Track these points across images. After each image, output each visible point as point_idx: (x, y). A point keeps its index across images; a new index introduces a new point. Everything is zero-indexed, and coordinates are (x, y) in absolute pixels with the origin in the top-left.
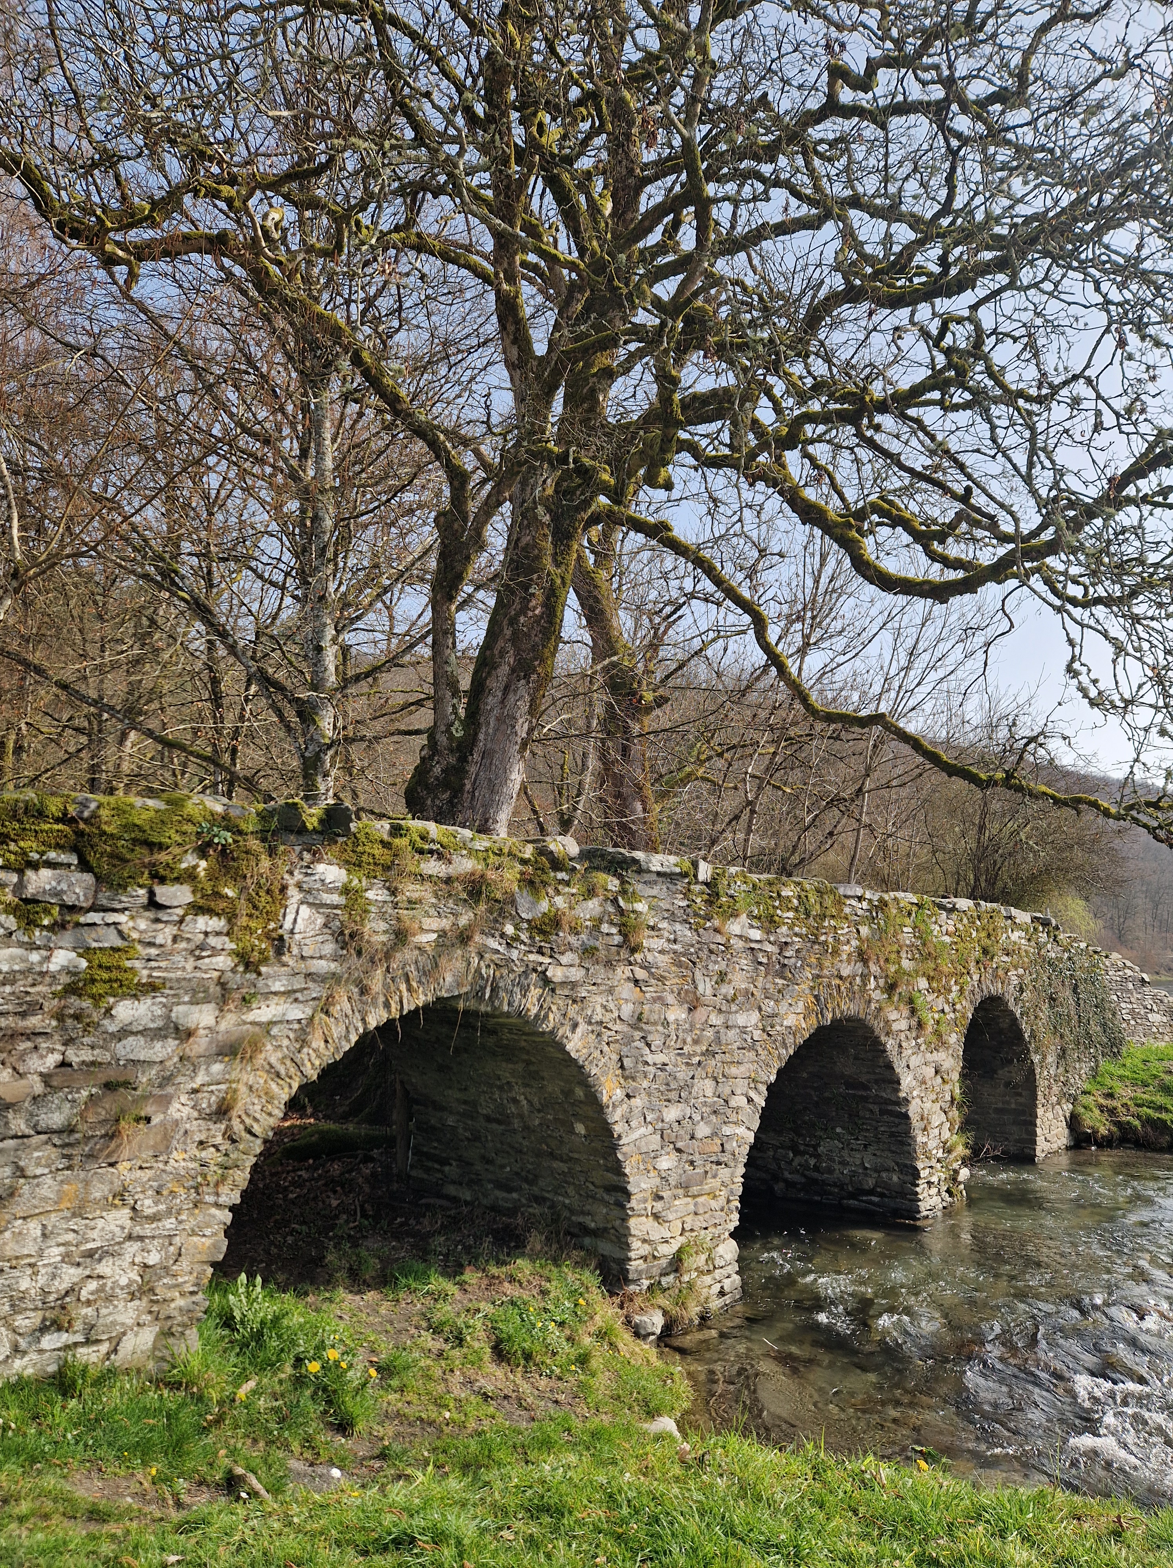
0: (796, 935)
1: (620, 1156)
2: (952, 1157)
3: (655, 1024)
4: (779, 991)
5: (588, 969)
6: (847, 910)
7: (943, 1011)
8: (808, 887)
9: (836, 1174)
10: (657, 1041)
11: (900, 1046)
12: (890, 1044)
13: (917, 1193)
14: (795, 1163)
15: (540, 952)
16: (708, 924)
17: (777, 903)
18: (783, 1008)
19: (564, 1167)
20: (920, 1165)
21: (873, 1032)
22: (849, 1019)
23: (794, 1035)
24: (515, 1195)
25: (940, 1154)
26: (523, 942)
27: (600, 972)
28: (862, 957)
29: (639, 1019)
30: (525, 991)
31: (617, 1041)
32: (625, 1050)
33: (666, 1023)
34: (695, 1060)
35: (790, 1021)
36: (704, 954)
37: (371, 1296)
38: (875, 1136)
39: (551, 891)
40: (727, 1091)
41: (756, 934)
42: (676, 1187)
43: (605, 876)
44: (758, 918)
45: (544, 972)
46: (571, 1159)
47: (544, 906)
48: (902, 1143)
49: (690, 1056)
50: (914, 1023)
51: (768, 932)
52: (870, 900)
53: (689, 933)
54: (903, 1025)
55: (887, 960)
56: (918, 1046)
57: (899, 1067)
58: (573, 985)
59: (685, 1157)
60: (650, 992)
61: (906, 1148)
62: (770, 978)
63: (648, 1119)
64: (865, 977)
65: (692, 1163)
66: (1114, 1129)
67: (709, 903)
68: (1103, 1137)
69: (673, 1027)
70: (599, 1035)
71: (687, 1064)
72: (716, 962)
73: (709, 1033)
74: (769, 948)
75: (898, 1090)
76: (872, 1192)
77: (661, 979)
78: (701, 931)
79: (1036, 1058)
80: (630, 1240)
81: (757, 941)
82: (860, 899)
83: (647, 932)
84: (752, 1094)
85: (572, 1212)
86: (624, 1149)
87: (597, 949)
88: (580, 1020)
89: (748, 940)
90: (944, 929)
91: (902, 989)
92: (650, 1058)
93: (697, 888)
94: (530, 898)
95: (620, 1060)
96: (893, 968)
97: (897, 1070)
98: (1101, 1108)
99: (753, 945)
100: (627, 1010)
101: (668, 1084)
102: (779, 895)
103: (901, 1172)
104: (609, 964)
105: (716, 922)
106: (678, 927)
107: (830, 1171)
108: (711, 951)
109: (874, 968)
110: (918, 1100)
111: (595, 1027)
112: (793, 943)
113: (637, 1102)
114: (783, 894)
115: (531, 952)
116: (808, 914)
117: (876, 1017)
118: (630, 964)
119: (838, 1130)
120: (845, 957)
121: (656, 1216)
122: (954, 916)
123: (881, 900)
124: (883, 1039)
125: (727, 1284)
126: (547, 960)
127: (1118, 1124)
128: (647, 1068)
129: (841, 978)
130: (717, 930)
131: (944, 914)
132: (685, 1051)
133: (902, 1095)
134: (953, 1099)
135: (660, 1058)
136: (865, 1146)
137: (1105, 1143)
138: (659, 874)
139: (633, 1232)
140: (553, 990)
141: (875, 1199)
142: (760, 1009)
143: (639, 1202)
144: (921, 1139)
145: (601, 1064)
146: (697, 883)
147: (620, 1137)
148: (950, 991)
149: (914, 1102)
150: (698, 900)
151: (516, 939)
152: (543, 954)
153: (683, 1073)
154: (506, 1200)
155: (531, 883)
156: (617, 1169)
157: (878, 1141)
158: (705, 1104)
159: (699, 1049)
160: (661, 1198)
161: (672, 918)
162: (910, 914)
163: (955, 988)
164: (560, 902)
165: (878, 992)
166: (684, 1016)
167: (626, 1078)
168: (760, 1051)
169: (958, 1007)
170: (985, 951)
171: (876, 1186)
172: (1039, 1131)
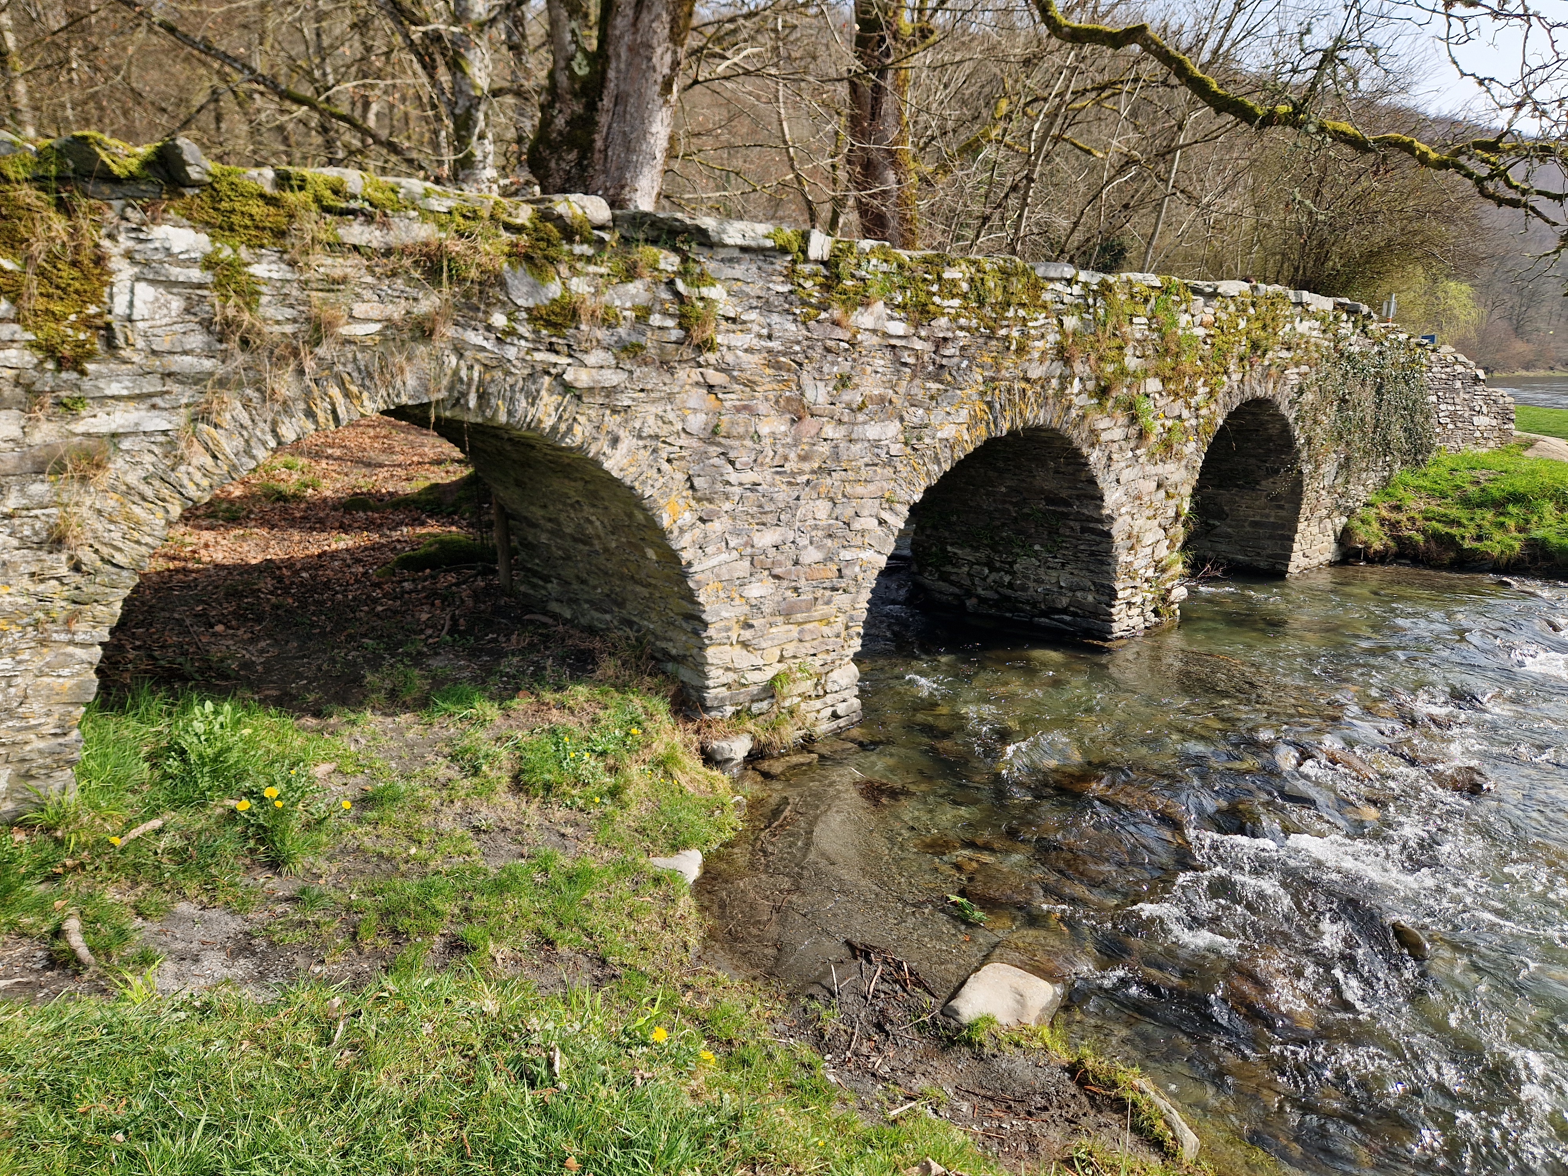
0: (961, 328)
1: (691, 584)
2: (1166, 576)
3: (741, 437)
4: (932, 398)
5: (631, 372)
6: (1047, 296)
7: (1179, 417)
8: (988, 267)
9: (1031, 592)
10: (744, 458)
11: (1110, 458)
12: (1095, 456)
13: (1111, 614)
14: (989, 580)
15: (552, 348)
16: (823, 315)
17: (935, 288)
18: (937, 416)
19: (645, 592)
20: (1118, 586)
21: (1071, 442)
22: (1038, 429)
23: (952, 448)
24: (608, 617)
25: (1150, 573)
26: (521, 337)
27: (653, 378)
28: (1062, 354)
29: (715, 433)
30: (533, 399)
31: (682, 458)
32: (694, 469)
33: (757, 437)
34: (804, 478)
35: (948, 431)
36: (817, 353)
37: (405, 718)
38: (1074, 555)
39: (564, 270)
40: (850, 512)
41: (898, 328)
42: (773, 614)
43: (655, 250)
44: (903, 307)
45: (559, 376)
46: (650, 585)
47: (554, 289)
48: (1102, 563)
49: (793, 474)
50: (1133, 431)
51: (918, 325)
52: (1086, 285)
53: (793, 327)
54: (1118, 434)
55: (1101, 359)
56: (1136, 458)
57: (1105, 482)
58: (611, 391)
59: (785, 583)
60: (731, 400)
61: (1105, 568)
62: (917, 381)
63: (732, 544)
64: (1065, 381)
65: (796, 589)
66: (1392, 544)
67: (826, 287)
68: (1376, 552)
69: (767, 441)
70: (655, 451)
71: (790, 483)
72: (833, 364)
73: (824, 449)
74: (918, 345)
75: (1101, 507)
76: (1065, 611)
77: (751, 384)
78: (812, 324)
79: (1307, 469)
80: (707, 669)
81: (899, 337)
82: (1069, 282)
83: (724, 325)
84: (886, 515)
85: (657, 638)
86: (697, 577)
87: (642, 347)
88: (622, 433)
89: (886, 335)
90: (1197, 320)
91: (1121, 392)
92: (733, 477)
93: (807, 268)
94: (530, 279)
95: (689, 479)
96: (1109, 368)
97: (1101, 485)
98: (1382, 521)
99: (893, 342)
100: (697, 422)
101: (761, 506)
102: (940, 278)
103: (1097, 591)
104: (665, 365)
105: (837, 312)
106: (775, 318)
107: (1024, 588)
108: (828, 350)
109: (1078, 367)
110: (1128, 518)
111: (648, 442)
112: (955, 338)
113: (716, 526)
114: (946, 275)
115: (538, 350)
116: (981, 303)
117: (1076, 426)
118: (700, 366)
119: (1037, 547)
120: (1036, 355)
121: (745, 645)
122: (1216, 303)
123: (1103, 284)
124: (1085, 450)
125: (841, 709)
126: (564, 360)
127: (1398, 540)
128: (728, 489)
129: (1027, 380)
130: (836, 323)
131: (1201, 300)
132: (788, 467)
133: (1106, 512)
134: (1178, 515)
135: (749, 477)
136: (1063, 565)
137: (1380, 558)
138: (744, 249)
139: (710, 661)
140: (579, 398)
141: (1067, 618)
142: (902, 419)
143: (719, 631)
144: (1123, 557)
145: (658, 485)
146: (806, 260)
147: (690, 565)
148: (1194, 393)
149: (1120, 520)
150: (808, 284)
151: (512, 332)
152: (557, 353)
153: (783, 494)
154: (600, 621)
155: (529, 258)
156: (690, 596)
157: (1077, 559)
158: (816, 527)
159: (806, 466)
160: (751, 626)
161: (767, 307)
162: (1146, 301)
163: (1202, 391)
164: (580, 286)
165: (1084, 396)
166: (783, 428)
167: (699, 500)
168: (900, 467)
169: (1204, 412)
170: (1255, 346)
171: (1069, 605)
172: (1296, 547)
